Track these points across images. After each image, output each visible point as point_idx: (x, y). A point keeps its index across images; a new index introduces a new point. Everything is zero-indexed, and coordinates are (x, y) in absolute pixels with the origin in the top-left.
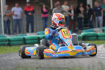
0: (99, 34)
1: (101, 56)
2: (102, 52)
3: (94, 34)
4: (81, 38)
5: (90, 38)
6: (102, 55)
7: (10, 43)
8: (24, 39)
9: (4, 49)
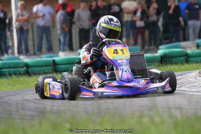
0: (189, 51)
1: (194, 92)
2: (196, 84)
3: (181, 52)
4: (157, 60)
5: (174, 60)
6: (196, 90)
7: (30, 70)
8: (54, 63)
9: (19, 80)
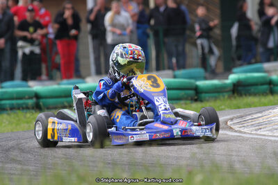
3: (262, 77)
4: (228, 89)
5: (253, 89)
